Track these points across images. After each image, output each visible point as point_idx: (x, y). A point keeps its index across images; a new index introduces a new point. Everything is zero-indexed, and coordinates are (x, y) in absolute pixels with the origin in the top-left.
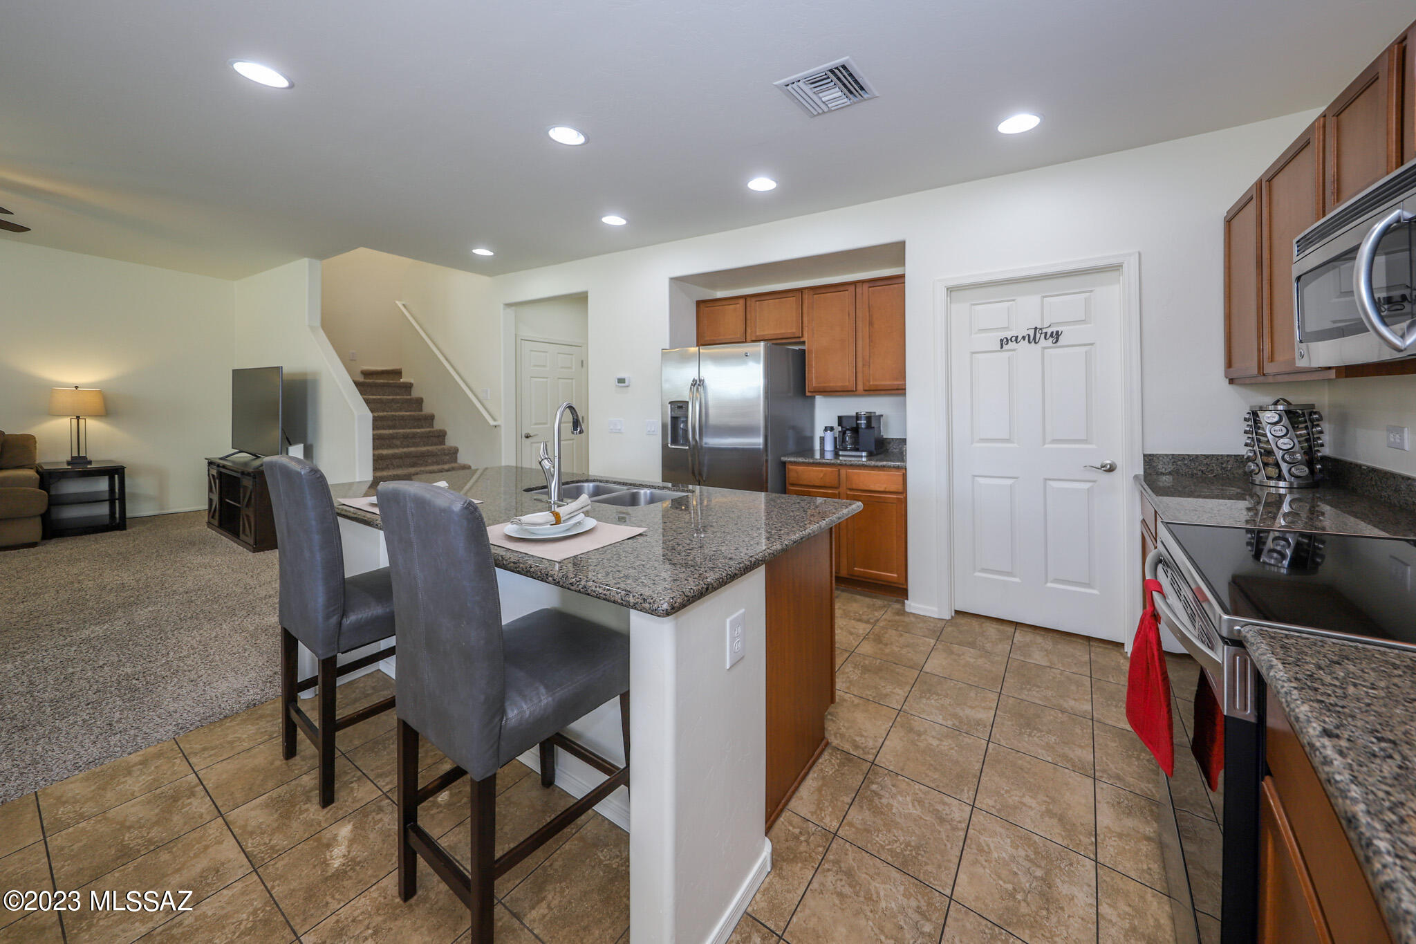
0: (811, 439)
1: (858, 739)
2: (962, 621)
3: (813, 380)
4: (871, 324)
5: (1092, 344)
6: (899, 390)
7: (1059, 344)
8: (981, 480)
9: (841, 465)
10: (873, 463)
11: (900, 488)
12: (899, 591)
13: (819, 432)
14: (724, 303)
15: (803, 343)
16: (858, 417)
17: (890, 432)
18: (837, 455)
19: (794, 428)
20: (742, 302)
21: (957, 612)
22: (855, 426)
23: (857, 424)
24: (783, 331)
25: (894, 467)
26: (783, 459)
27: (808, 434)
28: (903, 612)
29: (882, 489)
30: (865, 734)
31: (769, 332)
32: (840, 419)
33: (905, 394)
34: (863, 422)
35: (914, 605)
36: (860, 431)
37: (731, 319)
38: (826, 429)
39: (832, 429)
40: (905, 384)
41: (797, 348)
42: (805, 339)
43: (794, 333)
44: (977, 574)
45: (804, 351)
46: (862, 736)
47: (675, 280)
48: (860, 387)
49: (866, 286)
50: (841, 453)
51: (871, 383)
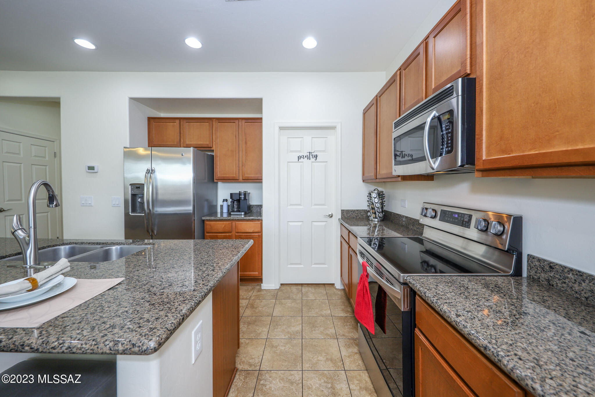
0: (216, 206)
1: (251, 361)
2: (284, 288)
3: (219, 172)
4: (246, 143)
5: (326, 162)
6: (258, 180)
7: (317, 160)
8: (291, 224)
9: (233, 220)
10: (248, 218)
11: (259, 230)
12: (259, 280)
13: (220, 202)
14: (167, 121)
15: (213, 151)
16: (240, 194)
17: (253, 201)
18: (229, 214)
19: (207, 200)
20: (178, 121)
21: (281, 284)
22: (238, 199)
23: (240, 198)
24: (202, 143)
25: (257, 220)
26: (204, 218)
27: (214, 204)
28: (260, 290)
29: (252, 231)
30: (253, 357)
31: (194, 142)
32: (231, 195)
33: (262, 182)
34: (242, 196)
35: (265, 285)
36: (241, 201)
37: (172, 131)
38: (224, 201)
39: (227, 200)
40: (262, 177)
41: (209, 153)
42: (214, 148)
43: (208, 144)
44: (289, 266)
45: (213, 156)
46: (252, 359)
48: (241, 178)
49: (244, 121)
50: (232, 213)
51: (246, 176)
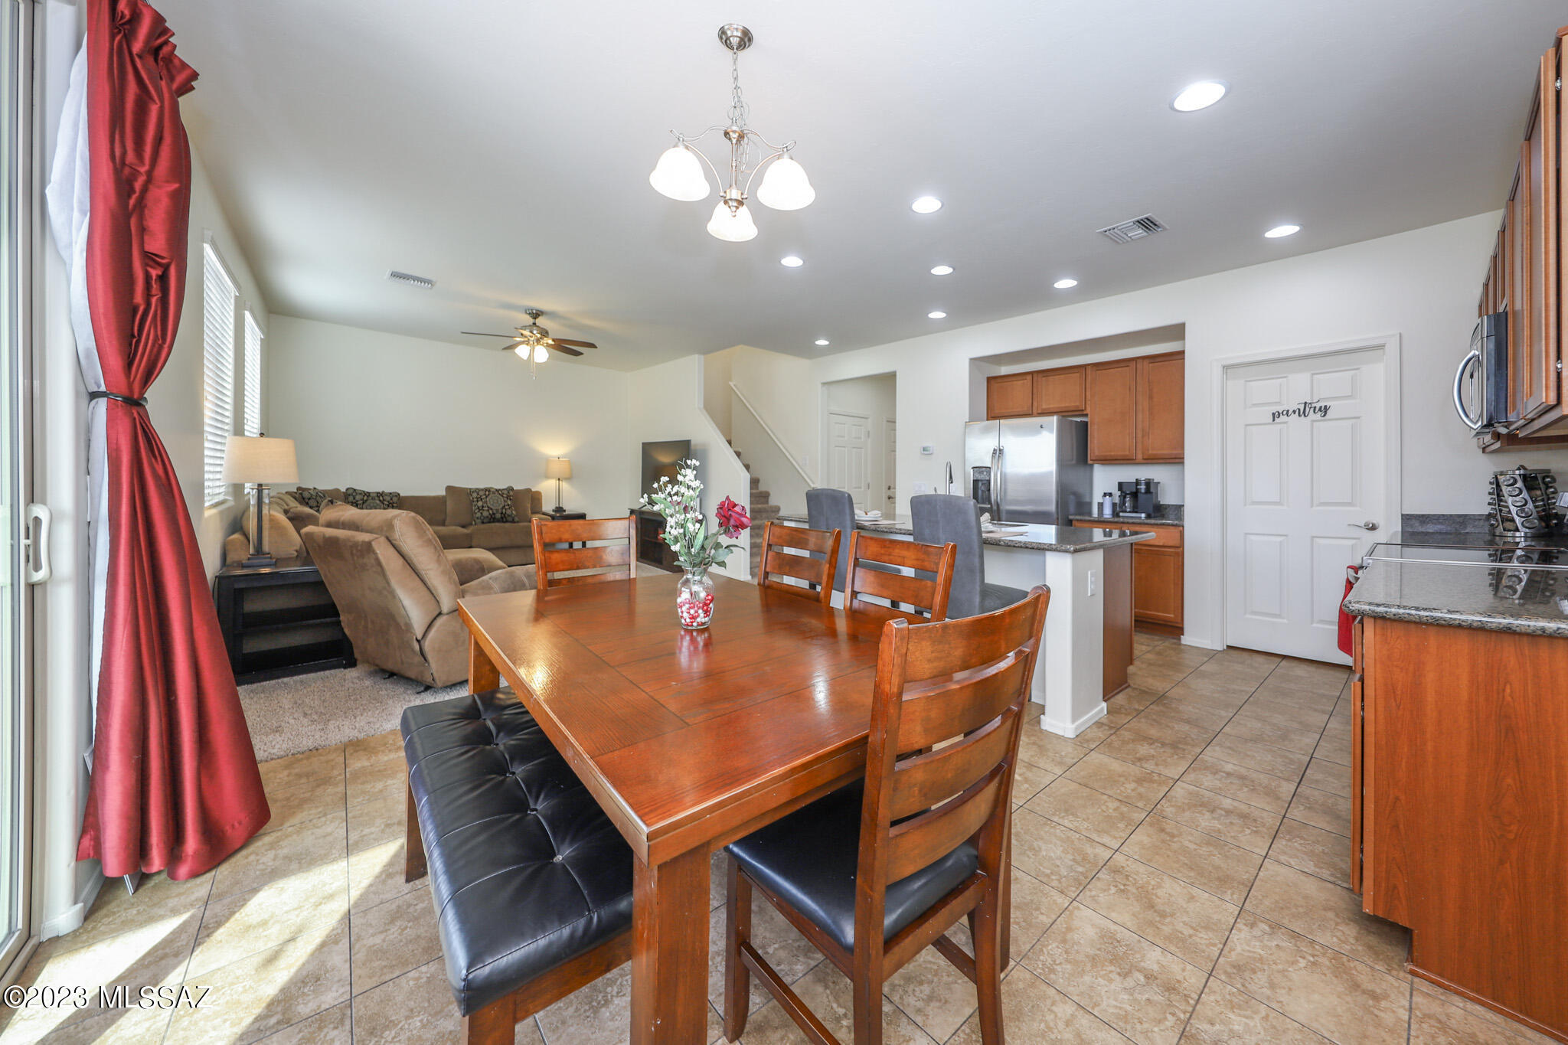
0: (1091, 501)
2: (1231, 652)
3: (1095, 447)
4: (1151, 397)
5: (1358, 418)
6: (1176, 459)
7: (1327, 417)
8: (1253, 538)
9: (1123, 523)
10: (1152, 521)
11: (1176, 542)
12: (1174, 629)
13: (1098, 497)
14: (1014, 379)
15: (1086, 415)
16: (1138, 482)
17: (1167, 497)
18: (1115, 514)
20: (1029, 377)
21: (1228, 647)
22: (1134, 490)
23: (1137, 489)
24: (1067, 405)
25: (1172, 525)
26: (1071, 517)
27: (1088, 498)
28: (1180, 644)
29: (1161, 544)
31: (1054, 405)
32: (1121, 485)
33: (1183, 463)
34: (1143, 487)
35: (1187, 639)
36: (1139, 495)
37: (1019, 393)
38: (1105, 495)
39: (1110, 495)
40: (1183, 454)
41: (1078, 419)
42: (1088, 411)
43: (1077, 406)
44: (1248, 616)
45: (1087, 423)
47: (973, 360)
48: (1140, 456)
49: (1145, 362)
50: (1121, 514)
51: (1150, 452)
